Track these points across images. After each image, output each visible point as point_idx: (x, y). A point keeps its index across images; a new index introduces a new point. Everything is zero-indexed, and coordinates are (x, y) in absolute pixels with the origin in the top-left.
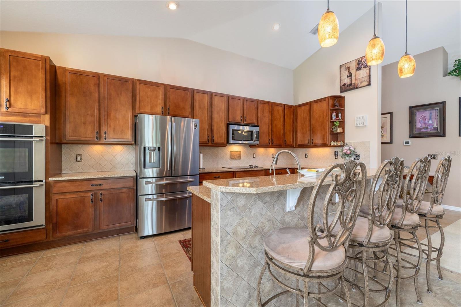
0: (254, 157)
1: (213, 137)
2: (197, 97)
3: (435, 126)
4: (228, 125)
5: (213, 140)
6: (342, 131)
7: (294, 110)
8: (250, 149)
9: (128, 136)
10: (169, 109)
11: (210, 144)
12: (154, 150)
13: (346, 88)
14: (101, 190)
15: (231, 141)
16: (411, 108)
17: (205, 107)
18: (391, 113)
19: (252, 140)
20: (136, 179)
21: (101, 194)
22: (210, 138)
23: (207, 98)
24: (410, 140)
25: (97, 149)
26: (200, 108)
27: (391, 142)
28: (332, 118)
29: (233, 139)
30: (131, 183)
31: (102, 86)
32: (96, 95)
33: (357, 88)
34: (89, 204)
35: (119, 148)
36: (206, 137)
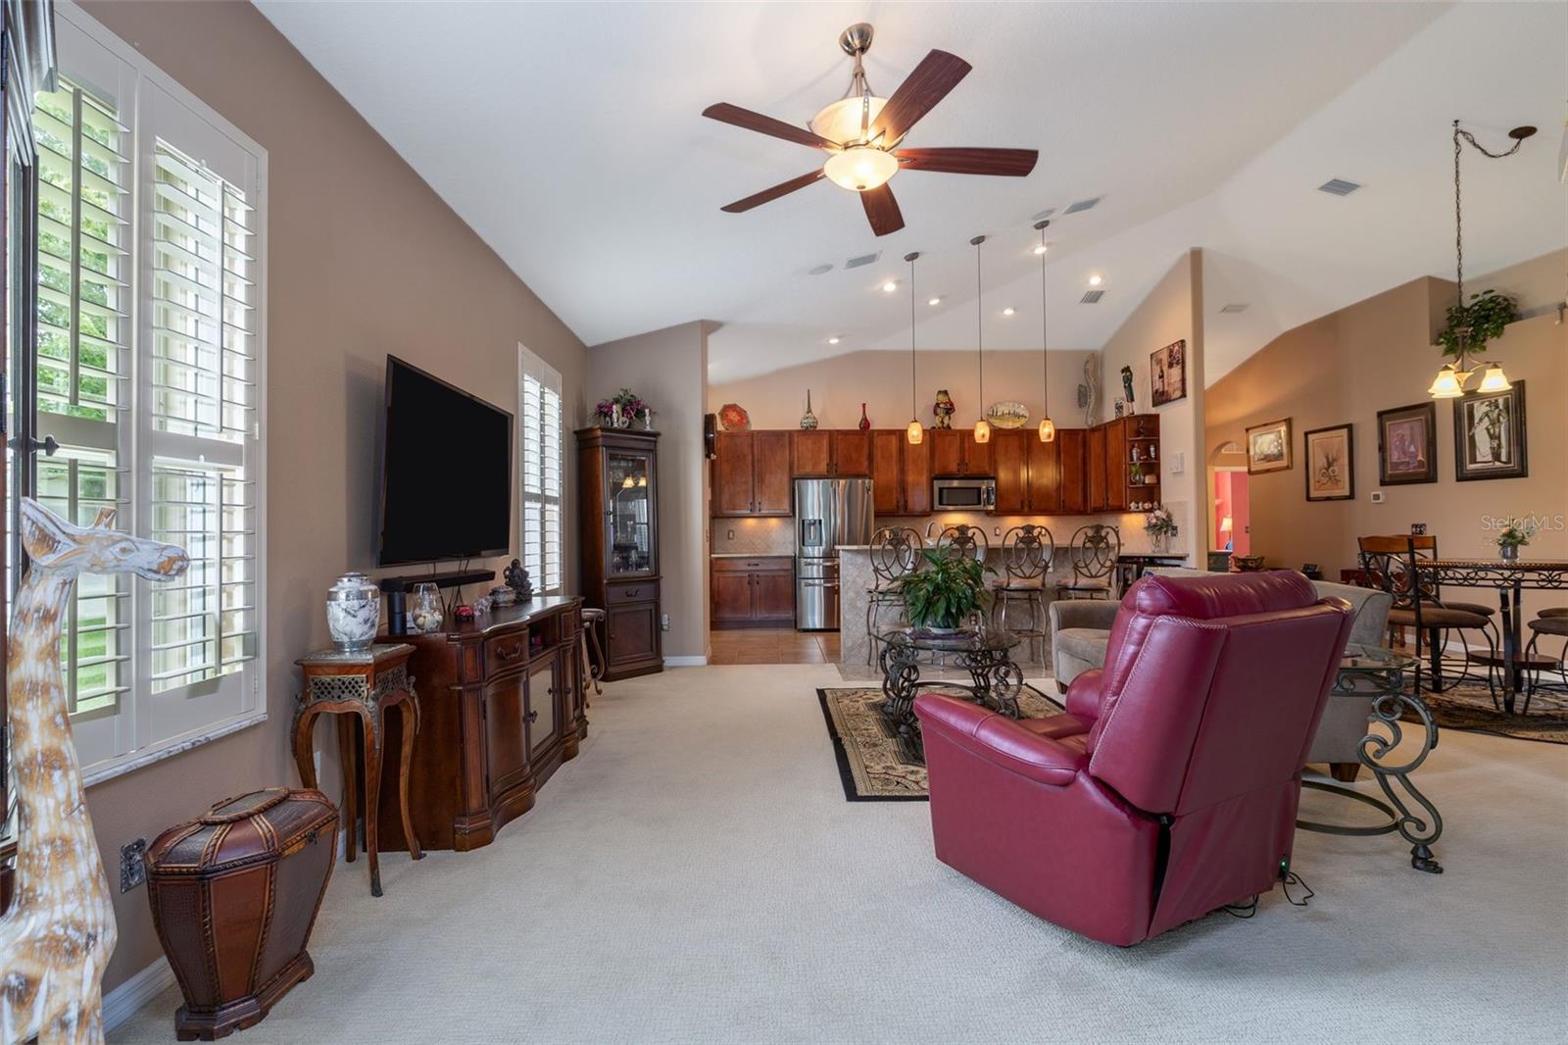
0: (998, 533)
1: (906, 501)
2: (878, 441)
3: (1420, 458)
4: (932, 479)
5: (906, 507)
6: (1155, 481)
7: (1084, 438)
8: (988, 519)
9: (786, 507)
10: (836, 465)
11: (902, 512)
12: (814, 524)
13: (1161, 398)
14: (758, 571)
15: (937, 506)
16: (1380, 415)
17: (891, 456)
18: (1350, 427)
19: (979, 503)
20: (794, 561)
21: (758, 576)
22: (902, 503)
23: (894, 440)
24: (1380, 491)
25: (751, 522)
26: (883, 457)
27: (1351, 496)
28: (1132, 459)
29: (941, 503)
30: (789, 566)
31: (755, 446)
32: (750, 458)
33: (1170, 401)
34: (746, 586)
35: (774, 522)
36: (895, 502)
